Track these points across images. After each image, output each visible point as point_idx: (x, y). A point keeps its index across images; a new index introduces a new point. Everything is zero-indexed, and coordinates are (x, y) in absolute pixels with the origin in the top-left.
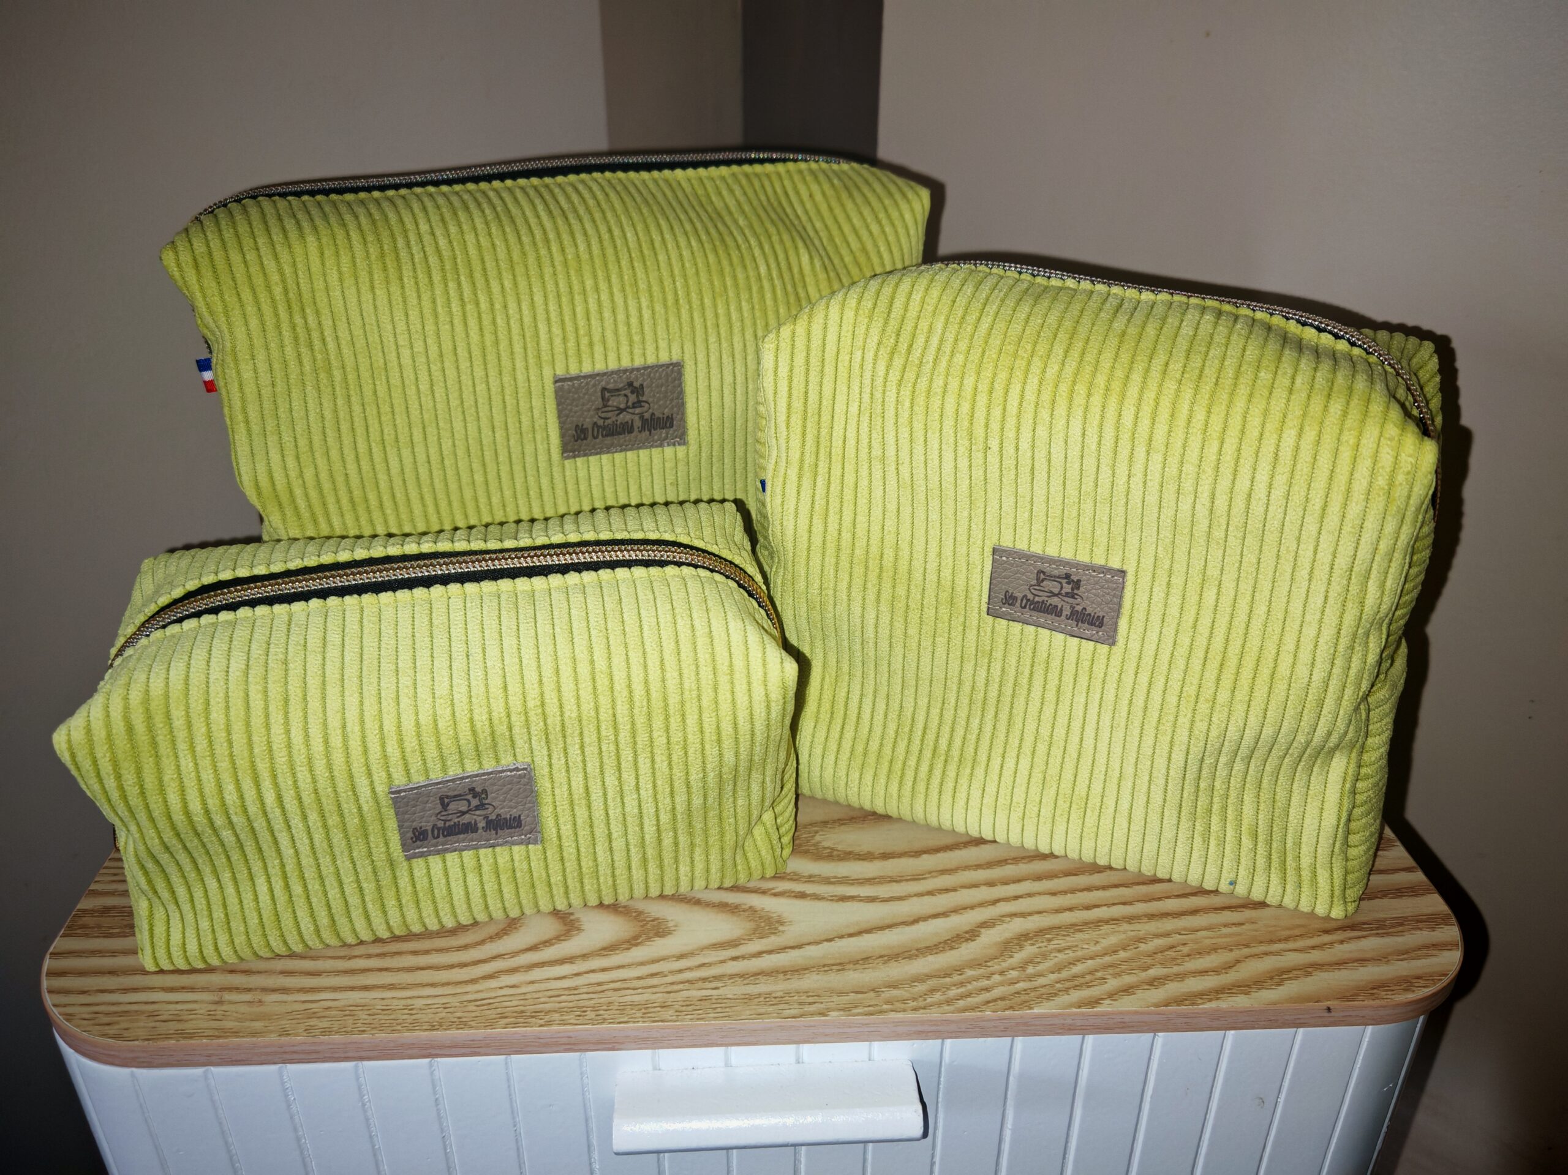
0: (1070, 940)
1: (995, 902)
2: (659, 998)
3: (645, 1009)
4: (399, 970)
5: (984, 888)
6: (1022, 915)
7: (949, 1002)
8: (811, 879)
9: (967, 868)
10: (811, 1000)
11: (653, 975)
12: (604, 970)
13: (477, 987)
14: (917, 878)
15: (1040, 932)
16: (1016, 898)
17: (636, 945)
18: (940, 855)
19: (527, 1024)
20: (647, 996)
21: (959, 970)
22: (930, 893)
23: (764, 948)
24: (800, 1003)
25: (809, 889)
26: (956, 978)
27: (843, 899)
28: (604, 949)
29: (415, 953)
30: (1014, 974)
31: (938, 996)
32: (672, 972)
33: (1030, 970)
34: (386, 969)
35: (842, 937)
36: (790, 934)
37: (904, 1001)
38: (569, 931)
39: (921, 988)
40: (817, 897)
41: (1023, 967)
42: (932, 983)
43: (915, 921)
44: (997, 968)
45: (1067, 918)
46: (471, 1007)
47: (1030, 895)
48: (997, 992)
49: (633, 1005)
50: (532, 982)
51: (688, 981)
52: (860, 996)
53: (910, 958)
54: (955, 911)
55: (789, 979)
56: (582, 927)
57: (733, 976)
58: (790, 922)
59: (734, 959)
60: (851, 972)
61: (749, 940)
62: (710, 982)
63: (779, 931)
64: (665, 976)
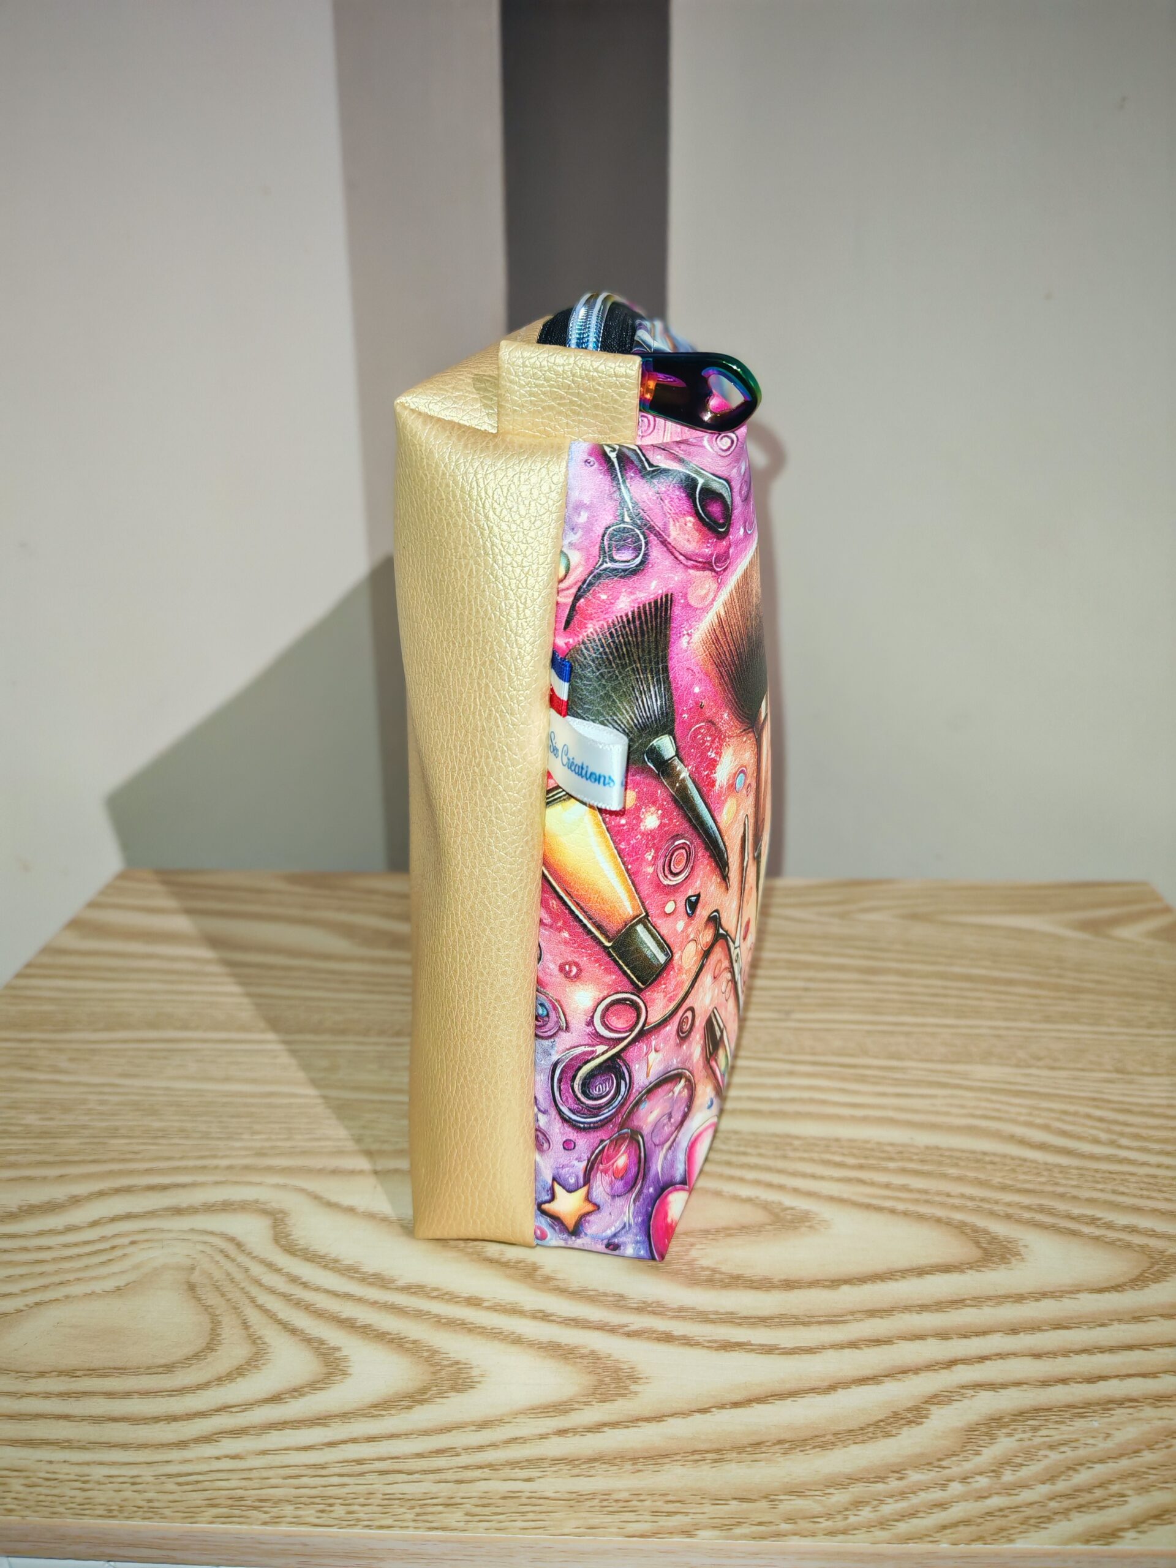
0: (1066, 1431)
1: (951, 1364)
2: (445, 1490)
3: (421, 1505)
4: (83, 1419)
5: (932, 1342)
6: (992, 1386)
7: (883, 1524)
8: (682, 1313)
9: (907, 1308)
10: (671, 1507)
11: (439, 1452)
12: (371, 1439)
13: (187, 1454)
14: (833, 1319)
15: (1021, 1415)
16: (982, 1359)
17: (422, 1402)
18: (868, 1288)
19: (244, 1519)
20: (427, 1486)
21: (898, 1471)
22: (853, 1345)
23: (607, 1418)
24: (655, 1513)
25: (679, 1328)
26: (894, 1484)
27: (727, 1346)
28: (375, 1406)
29: (110, 1395)
30: (983, 1482)
31: (866, 1514)
32: (467, 1449)
33: (1008, 1477)
34: (66, 1417)
35: (722, 1406)
36: (645, 1399)
37: (813, 1518)
38: (329, 1375)
39: (839, 1498)
40: (688, 1342)
41: (996, 1470)
42: (857, 1490)
43: (832, 1388)
44: (955, 1471)
45: (1059, 1394)
46: (170, 1486)
47: (1001, 1356)
48: (957, 1512)
49: (403, 1499)
50: (264, 1453)
51: (491, 1466)
52: (745, 1505)
53: (823, 1446)
54: (891, 1374)
55: (639, 1471)
56: (350, 1371)
57: (556, 1461)
58: (646, 1378)
59: (561, 1432)
60: (733, 1465)
61: (587, 1403)
62: (522, 1468)
63: (631, 1393)
64: (458, 1455)
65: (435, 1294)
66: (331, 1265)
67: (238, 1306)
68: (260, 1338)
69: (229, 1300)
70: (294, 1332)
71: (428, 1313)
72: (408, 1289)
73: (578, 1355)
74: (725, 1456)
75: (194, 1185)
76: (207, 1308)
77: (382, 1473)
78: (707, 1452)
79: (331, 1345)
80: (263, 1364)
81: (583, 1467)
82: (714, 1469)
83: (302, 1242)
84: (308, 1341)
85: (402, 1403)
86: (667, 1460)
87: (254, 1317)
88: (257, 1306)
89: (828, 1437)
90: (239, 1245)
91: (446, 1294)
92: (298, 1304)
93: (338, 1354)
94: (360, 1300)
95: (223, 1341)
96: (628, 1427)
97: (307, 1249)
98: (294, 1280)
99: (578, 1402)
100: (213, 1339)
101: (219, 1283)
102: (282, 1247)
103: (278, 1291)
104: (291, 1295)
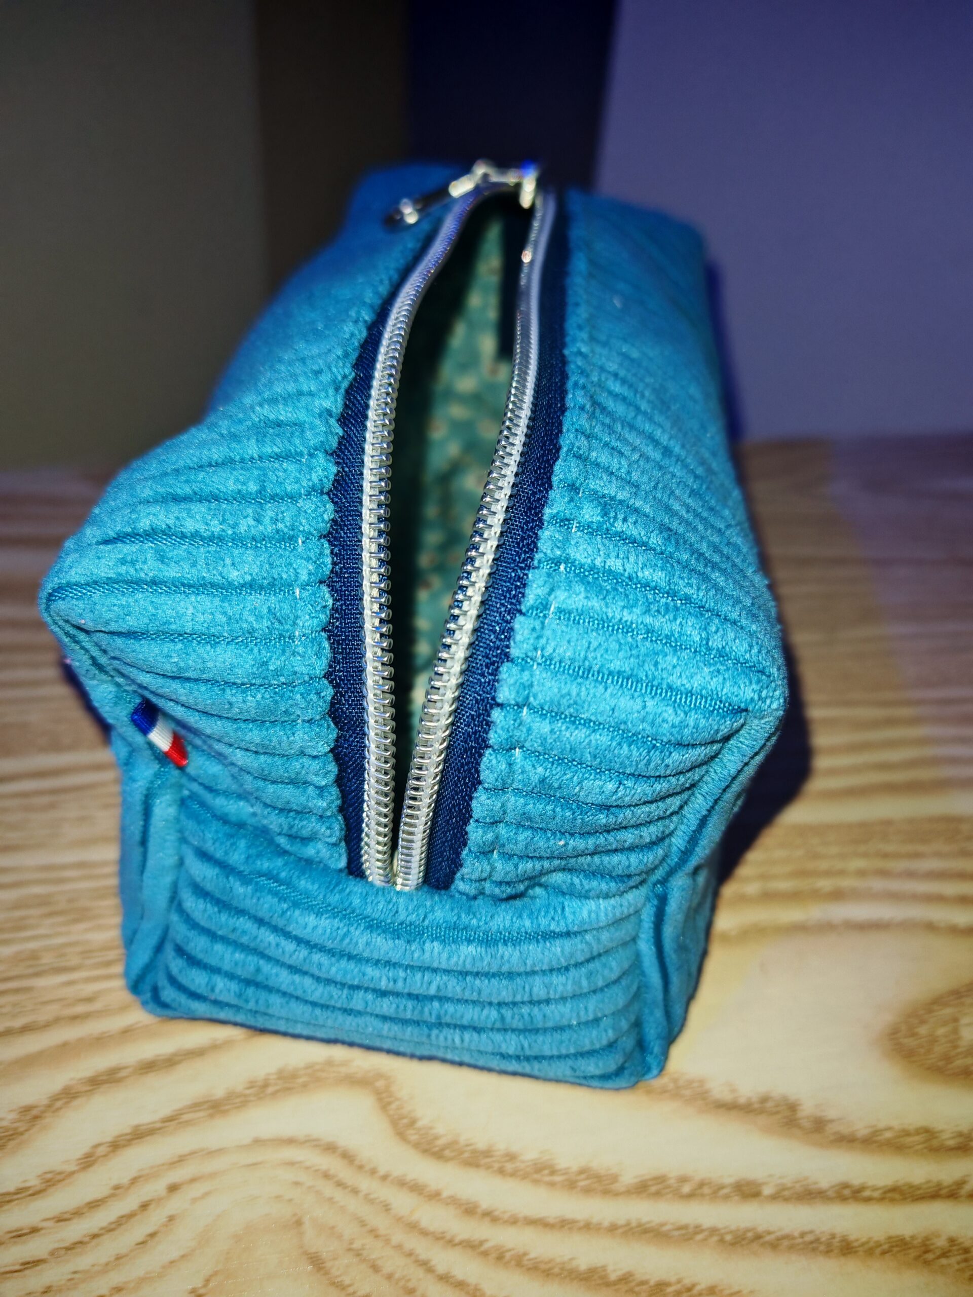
65: (686, 1189)
66: (509, 1167)
67: (411, 1285)
69: (389, 1277)
83: (440, 1129)
90: (347, 1157)
91: (702, 1185)
94: (588, 1227)
97: (455, 1142)
98: (469, 1210)
101: (357, 1245)
102: (416, 1146)
103: (457, 1240)
104: (481, 1243)
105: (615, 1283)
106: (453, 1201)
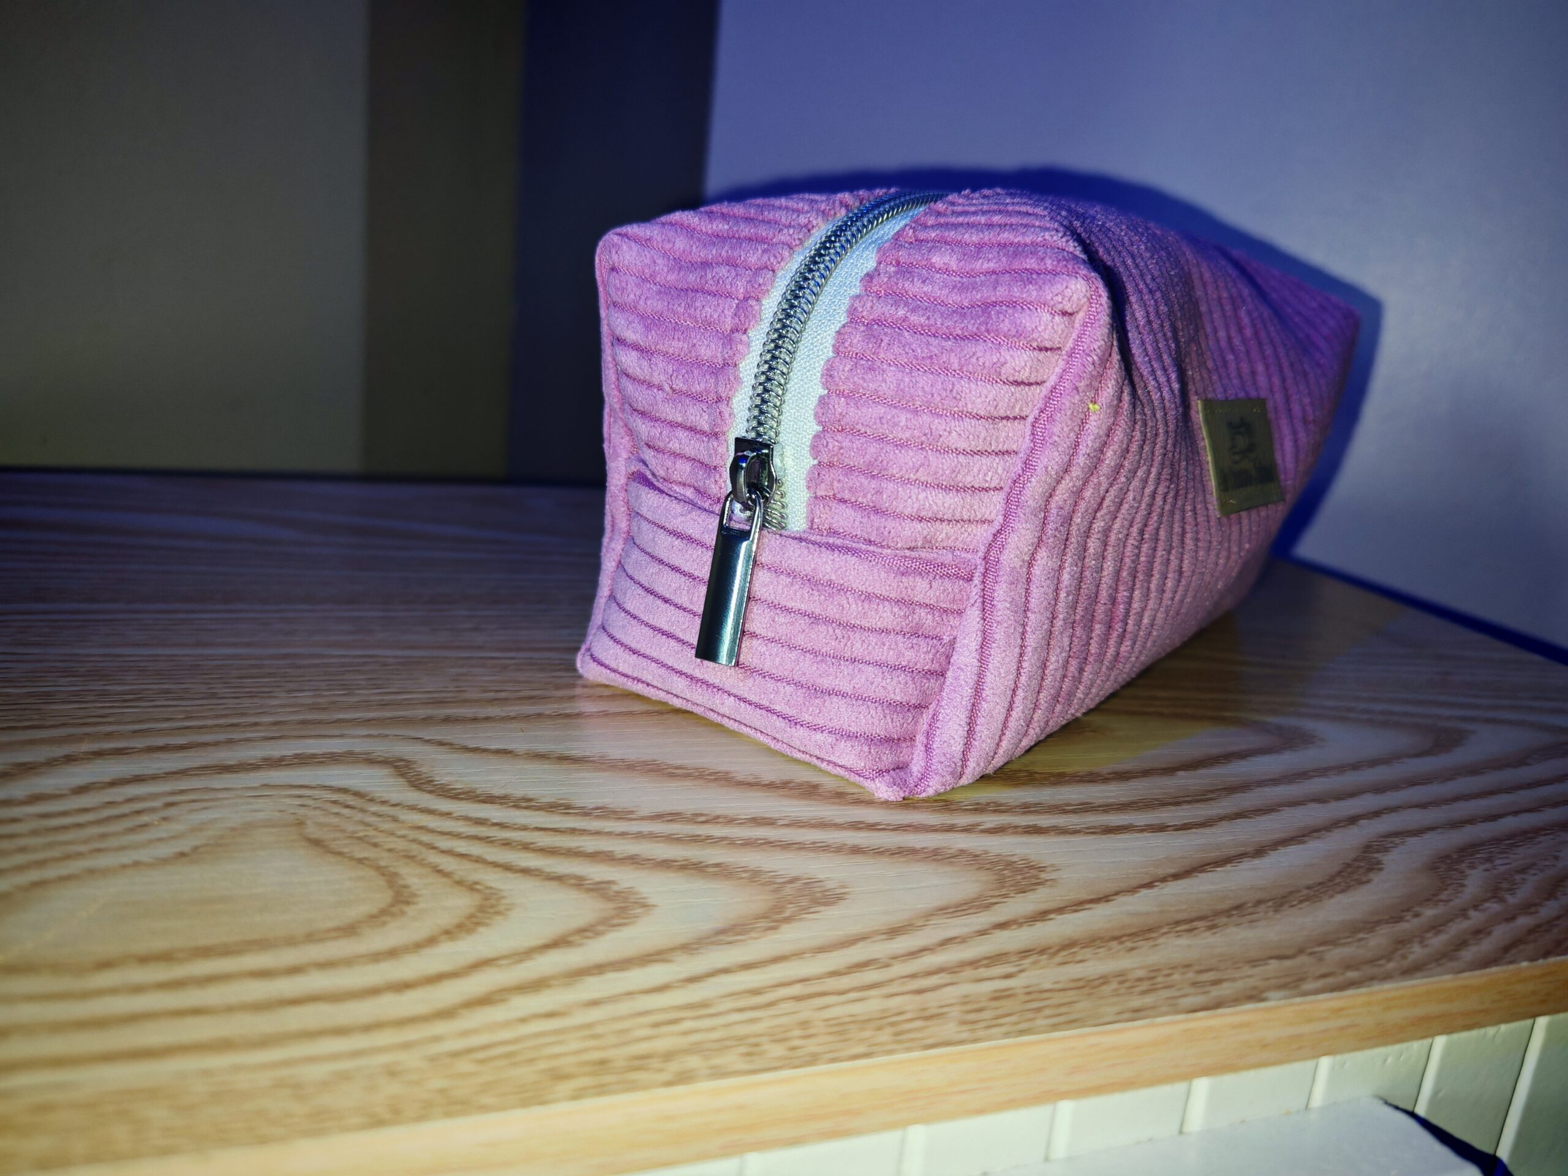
0: (1516, 859)
1: (1353, 820)
2: (907, 1003)
5: (1313, 806)
6: (1410, 834)
7: (1446, 955)
8: (1027, 808)
10: (1208, 976)
11: (862, 966)
12: (749, 966)
14: (1198, 798)
15: (1462, 852)
16: (1374, 814)
17: (788, 920)
18: (1205, 771)
20: (874, 1004)
21: (1406, 909)
22: (1241, 815)
23: (1043, 906)
24: (1194, 984)
26: (1414, 921)
27: (1112, 830)
28: (722, 931)
29: (263, 974)
30: (1494, 907)
31: (1419, 950)
32: (896, 958)
33: (1512, 899)
34: (195, 1012)
35: (1163, 880)
36: (1069, 884)
37: (1371, 962)
38: (623, 909)
39: (1377, 940)
40: (1063, 831)
41: (1494, 896)
42: (1386, 932)
43: (1259, 852)
44: (1459, 902)
45: (1475, 832)
47: (1390, 810)
48: (1501, 934)
49: (856, 1022)
50: (595, 1003)
52: (1288, 963)
53: (1310, 900)
55: (1133, 949)
56: (650, 901)
57: (1025, 953)
58: (1052, 866)
59: (1002, 926)
60: (1233, 930)
61: (1005, 896)
62: (987, 966)
63: (1047, 881)
64: (888, 966)
65: (702, 819)
66: (524, 804)
67: (411, 854)
68: (477, 883)
69: (390, 850)
70: (526, 871)
71: (709, 837)
72: (658, 817)
73: (948, 856)
74: (1216, 922)
75: (230, 742)
76: (361, 861)
77: (798, 998)
78: (1192, 921)
79: (598, 879)
80: (508, 910)
81: (1064, 953)
82: (1218, 935)
83: (458, 786)
84: (559, 879)
85: (758, 925)
86: (1154, 935)
87: (448, 863)
88: (443, 852)
89: (1305, 892)
90: (357, 794)
91: (718, 817)
92: (507, 844)
93: (615, 888)
95: (418, 893)
96: (1076, 911)
98: (480, 822)
99: (992, 896)
100: (398, 894)
101: (361, 834)
102: (430, 792)
103: (464, 835)
104: (488, 837)
105: (620, 859)
106: (467, 819)
